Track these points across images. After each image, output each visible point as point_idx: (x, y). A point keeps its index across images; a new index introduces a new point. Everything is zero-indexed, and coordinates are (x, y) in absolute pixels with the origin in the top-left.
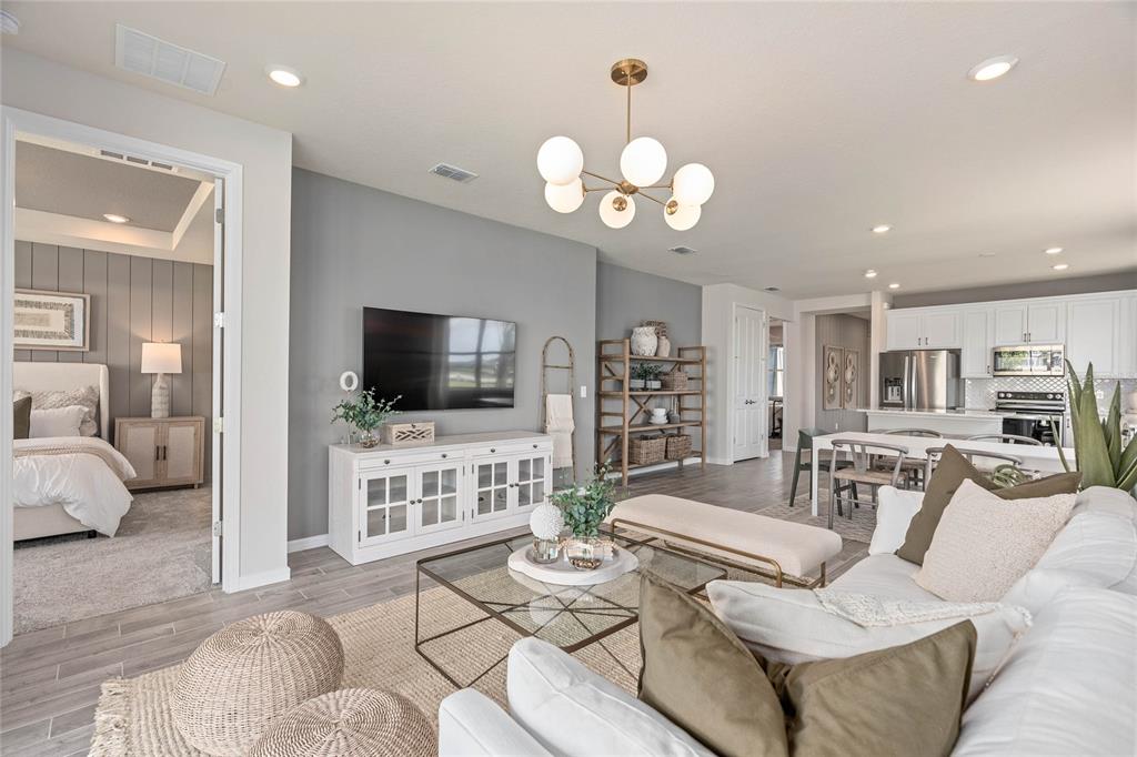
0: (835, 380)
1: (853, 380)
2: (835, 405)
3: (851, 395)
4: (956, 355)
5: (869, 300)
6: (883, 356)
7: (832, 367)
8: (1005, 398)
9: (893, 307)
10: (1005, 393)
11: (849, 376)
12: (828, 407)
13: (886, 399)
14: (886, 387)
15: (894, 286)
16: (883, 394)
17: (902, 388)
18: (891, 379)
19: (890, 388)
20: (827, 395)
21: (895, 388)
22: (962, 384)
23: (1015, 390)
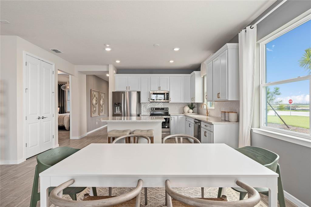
0: (96, 104)
1: (103, 104)
2: (96, 114)
3: (102, 110)
4: (139, 93)
5: (108, 69)
6: (114, 93)
7: (95, 99)
8: (153, 110)
9: (117, 73)
10: (153, 108)
11: (101, 102)
12: (93, 115)
13: (115, 112)
14: (115, 107)
15: (118, 62)
16: (114, 110)
17: (121, 107)
18: (117, 103)
19: (116, 107)
20: (92, 110)
21: (119, 107)
22: (140, 105)
23: (155, 107)
